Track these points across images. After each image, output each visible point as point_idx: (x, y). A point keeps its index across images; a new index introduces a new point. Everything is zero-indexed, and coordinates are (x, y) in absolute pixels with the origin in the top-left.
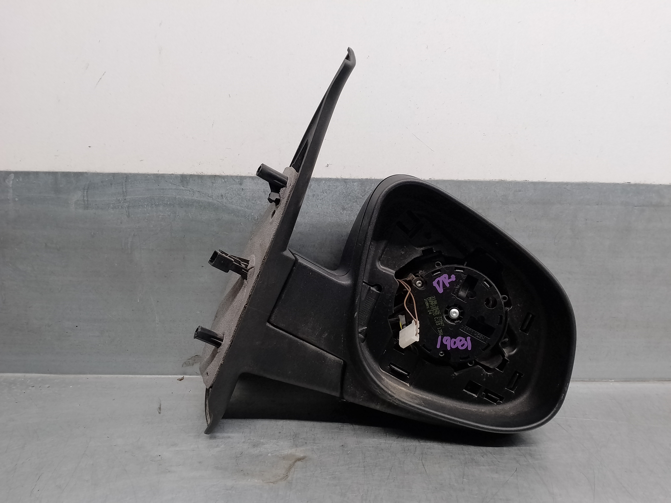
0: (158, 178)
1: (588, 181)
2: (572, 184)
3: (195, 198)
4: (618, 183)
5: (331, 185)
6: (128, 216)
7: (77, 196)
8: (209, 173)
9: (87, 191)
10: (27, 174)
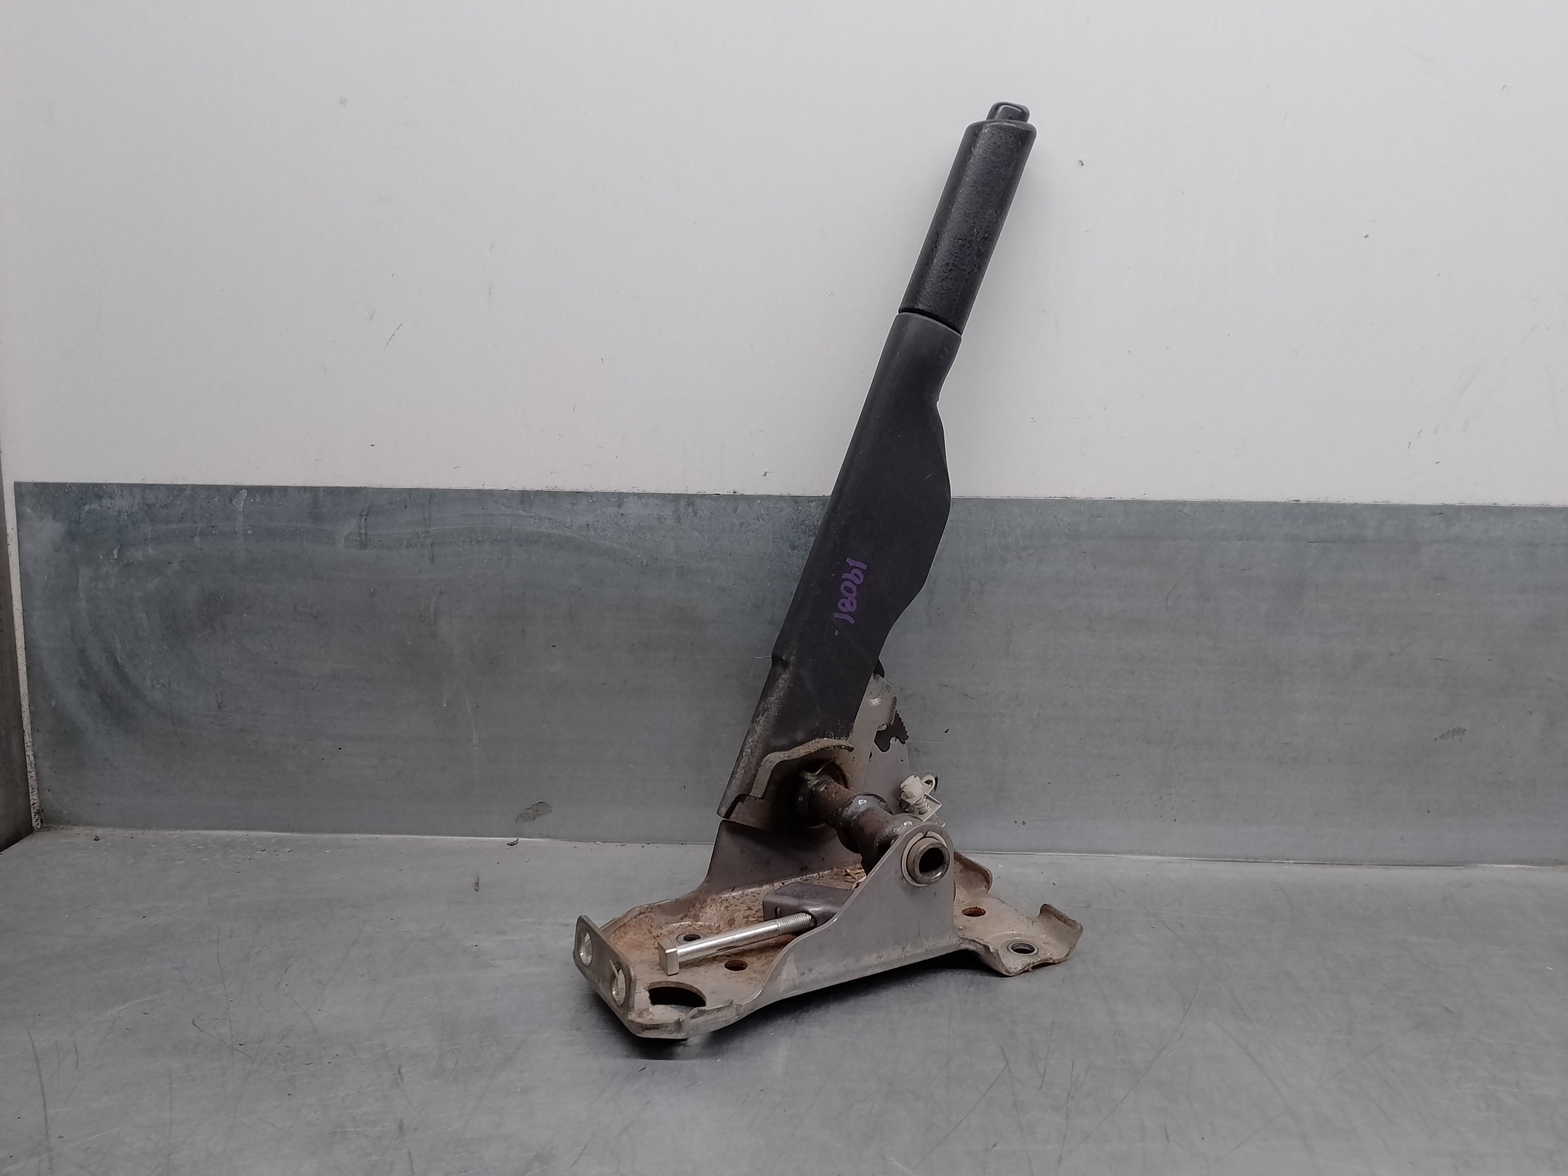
0: (483, 496)
1: (1222, 499)
2: (1192, 504)
3: (543, 529)
4: (1276, 502)
5: (771, 506)
6: (432, 560)
7: (349, 527)
8: (568, 489)
9: (366, 519)
10: (267, 491)
